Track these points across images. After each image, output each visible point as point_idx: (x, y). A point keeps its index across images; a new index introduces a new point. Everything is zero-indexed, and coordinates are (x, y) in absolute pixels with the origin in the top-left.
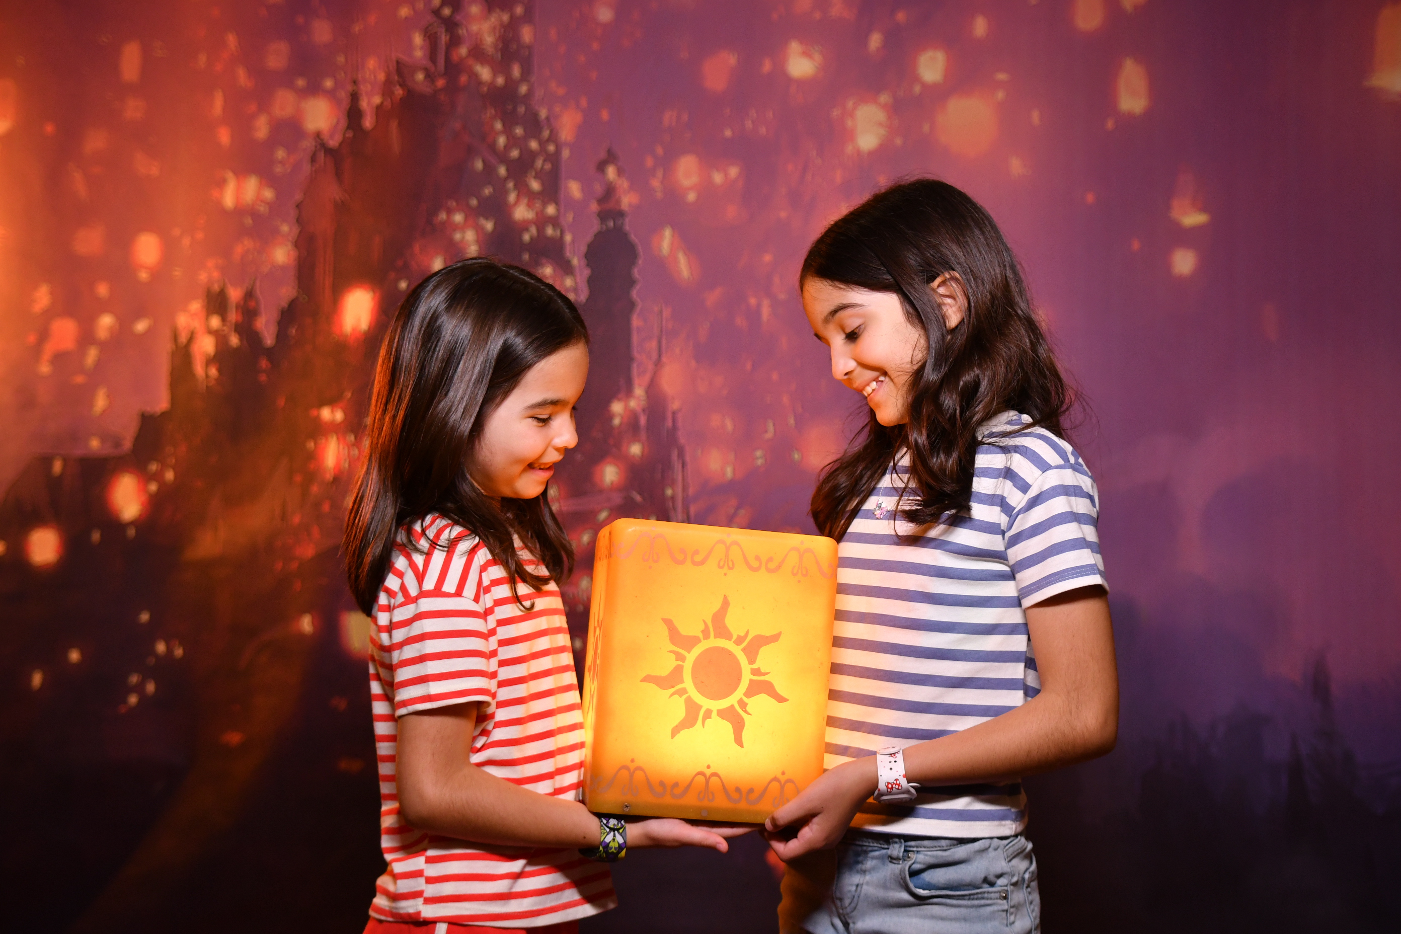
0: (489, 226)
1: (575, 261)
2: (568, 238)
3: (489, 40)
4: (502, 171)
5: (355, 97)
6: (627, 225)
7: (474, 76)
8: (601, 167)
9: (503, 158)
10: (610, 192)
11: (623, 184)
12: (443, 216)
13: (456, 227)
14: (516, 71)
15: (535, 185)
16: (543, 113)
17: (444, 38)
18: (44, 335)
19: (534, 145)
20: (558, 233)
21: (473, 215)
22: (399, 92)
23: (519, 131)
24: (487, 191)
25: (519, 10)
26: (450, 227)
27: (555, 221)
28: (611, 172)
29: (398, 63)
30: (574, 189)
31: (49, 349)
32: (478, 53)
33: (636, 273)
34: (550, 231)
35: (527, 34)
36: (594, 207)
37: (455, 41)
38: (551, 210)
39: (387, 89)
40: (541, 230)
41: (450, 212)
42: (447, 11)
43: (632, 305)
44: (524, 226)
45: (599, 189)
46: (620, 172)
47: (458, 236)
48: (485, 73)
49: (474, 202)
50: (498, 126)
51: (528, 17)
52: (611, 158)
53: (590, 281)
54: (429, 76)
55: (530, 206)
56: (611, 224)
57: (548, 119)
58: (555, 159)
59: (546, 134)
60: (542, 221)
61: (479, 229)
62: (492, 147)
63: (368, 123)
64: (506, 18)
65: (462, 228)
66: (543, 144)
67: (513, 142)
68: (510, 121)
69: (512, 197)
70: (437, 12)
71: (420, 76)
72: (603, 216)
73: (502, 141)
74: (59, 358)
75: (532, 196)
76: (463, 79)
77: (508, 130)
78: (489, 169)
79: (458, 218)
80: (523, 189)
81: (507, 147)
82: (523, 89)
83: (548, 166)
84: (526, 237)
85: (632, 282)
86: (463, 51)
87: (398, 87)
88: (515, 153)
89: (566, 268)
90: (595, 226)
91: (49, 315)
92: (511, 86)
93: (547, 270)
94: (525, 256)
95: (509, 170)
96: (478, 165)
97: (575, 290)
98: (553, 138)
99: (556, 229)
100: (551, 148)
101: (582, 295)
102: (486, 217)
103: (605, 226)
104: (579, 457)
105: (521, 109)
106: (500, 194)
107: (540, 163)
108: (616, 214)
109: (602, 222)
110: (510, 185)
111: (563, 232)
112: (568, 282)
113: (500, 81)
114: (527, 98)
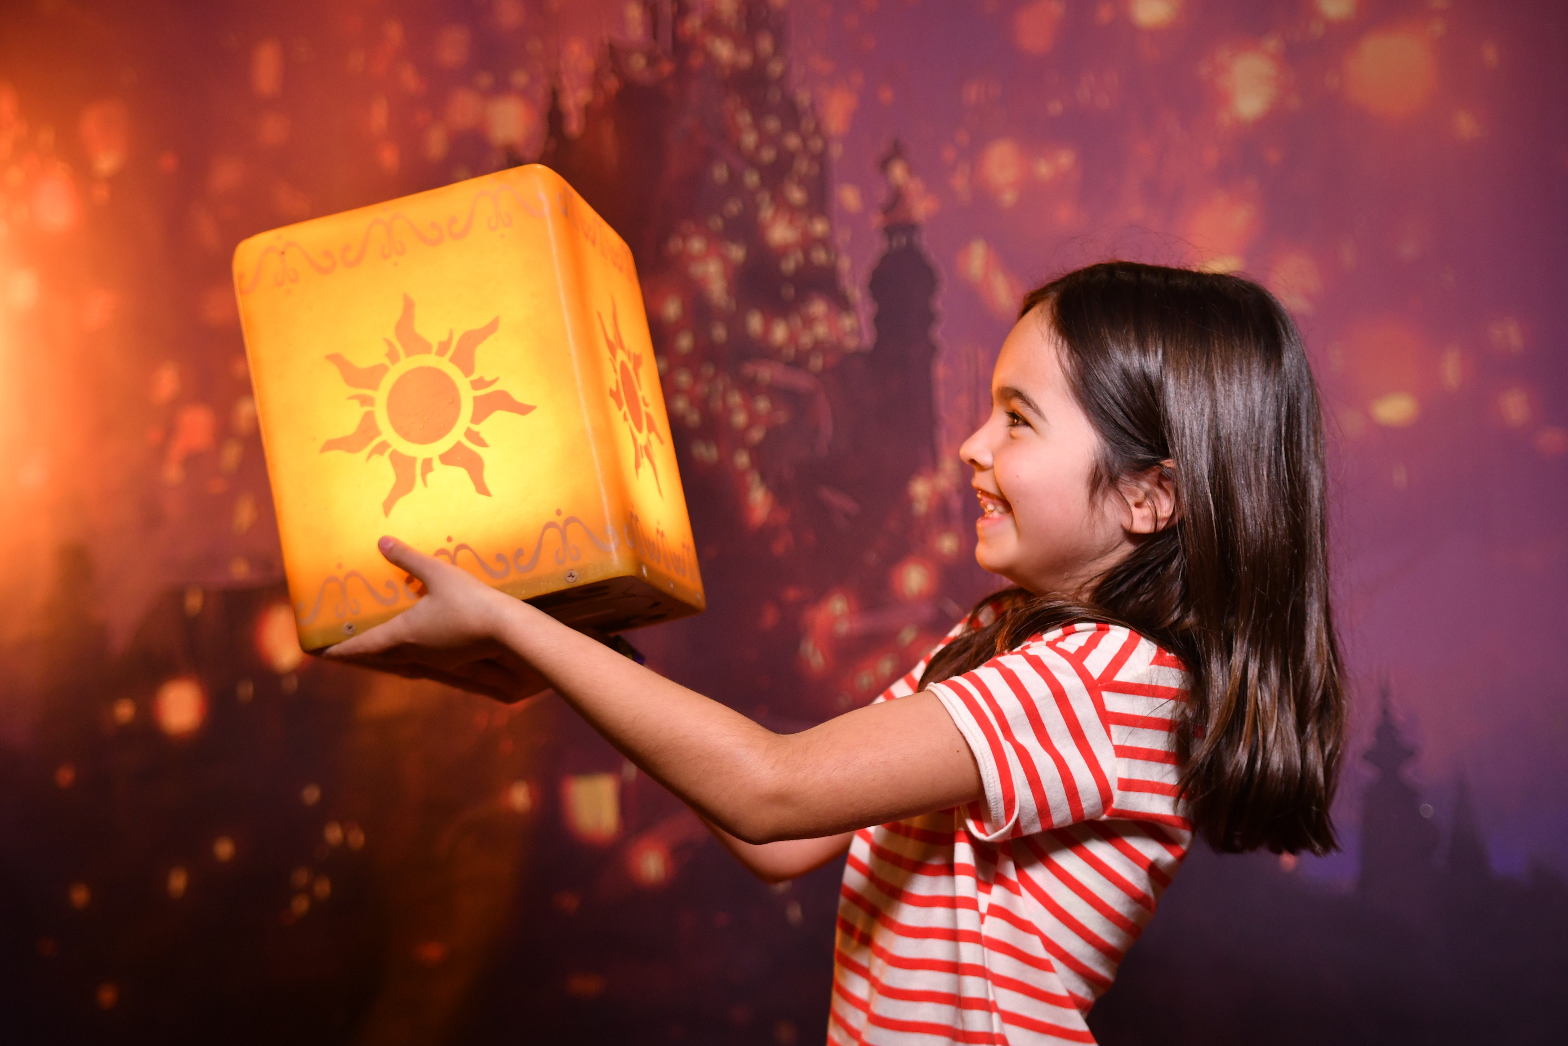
0: (737, 253)
1: (856, 293)
2: (845, 264)
3: (728, 6)
4: (752, 179)
5: (555, 96)
6: (925, 242)
7: (710, 58)
8: (884, 165)
9: (752, 161)
10: (897, 199)
11: (914, 187)
12: (675, 245)
13: (692, 258)
14: (765, 44)
15: (797, 195)
16: (803, 97)
17: (668, 8)
18: (170, 431)
19: (793, 141)
20: (833, 256)
21: (716, 240)
22: (612, 84)
23: (772, 124)
24: (734, 207)
26: (685, 258)
27: (825, 242)
28: (898, 172)
29: (611, 46)
30: (849, 197)
31: (178, 449)
32: (714, 25)
33: (939, 304)
34: (820, 256)
36: (877, 220)
37: (683, 10)
38: (819, 227)
39: (596, 81)
40: (807, 254)
41: (685, 238)
43: (932, 350)
44: (784, 251)
45: (882, 195)
46: (912, 170)
47: (698, 270)
48: (723, 50)
49: (716, 223)
50: (745, 118)
52: (897, 152)
53: (879, 321)
54: (652, 60)
55: (791, 222)
56: (904, 240)
57: (813, 105)
58: (821, 159)
59: (808, 124)
60: (808, 243)
61: (725, 260)
62: (737, 148)
63: (574, 126)
65: (701, 258)
66: (805, 140)
67: (765, 138)
68: (759, 111)
69: (767, 213)
71: (638, 63)
72: (890, 230)
73: (750, 140)
74: (192, 461)
75: (793, 211)
76: (696, 61)
77: (757, 124)
78: (735, 180)
79: (697, 245)
80: (780, 202)
81: (758, 148)
82: (776, 68)
83: (815, 170)
84: (790, 265)
85: (929, 318)
86: (693, 23)
87: (612, 77)
88: (768, 155)
89: (841, 303)
90: (877, 246)
91: (177, 404)
92: (759, 64)
93: (818, 308)
94: (789, 292)
95: (762, 178)
96: (720, 173)
97: (858, 333)
98: (818, 130)
99: (828, 252)
100: (817, 144)
101: (868, 339)
102: (734, 241)
103: (895, 244)
104: (872, 558)
105: (775, 96)
106: (752, 209)
107: (803, 166)
108: (909, 228)
109: (890, 239)
110: (765, 199)
111: (837, 256)
112: (847, 322)
113: (745, 59)
114: (782, 80)
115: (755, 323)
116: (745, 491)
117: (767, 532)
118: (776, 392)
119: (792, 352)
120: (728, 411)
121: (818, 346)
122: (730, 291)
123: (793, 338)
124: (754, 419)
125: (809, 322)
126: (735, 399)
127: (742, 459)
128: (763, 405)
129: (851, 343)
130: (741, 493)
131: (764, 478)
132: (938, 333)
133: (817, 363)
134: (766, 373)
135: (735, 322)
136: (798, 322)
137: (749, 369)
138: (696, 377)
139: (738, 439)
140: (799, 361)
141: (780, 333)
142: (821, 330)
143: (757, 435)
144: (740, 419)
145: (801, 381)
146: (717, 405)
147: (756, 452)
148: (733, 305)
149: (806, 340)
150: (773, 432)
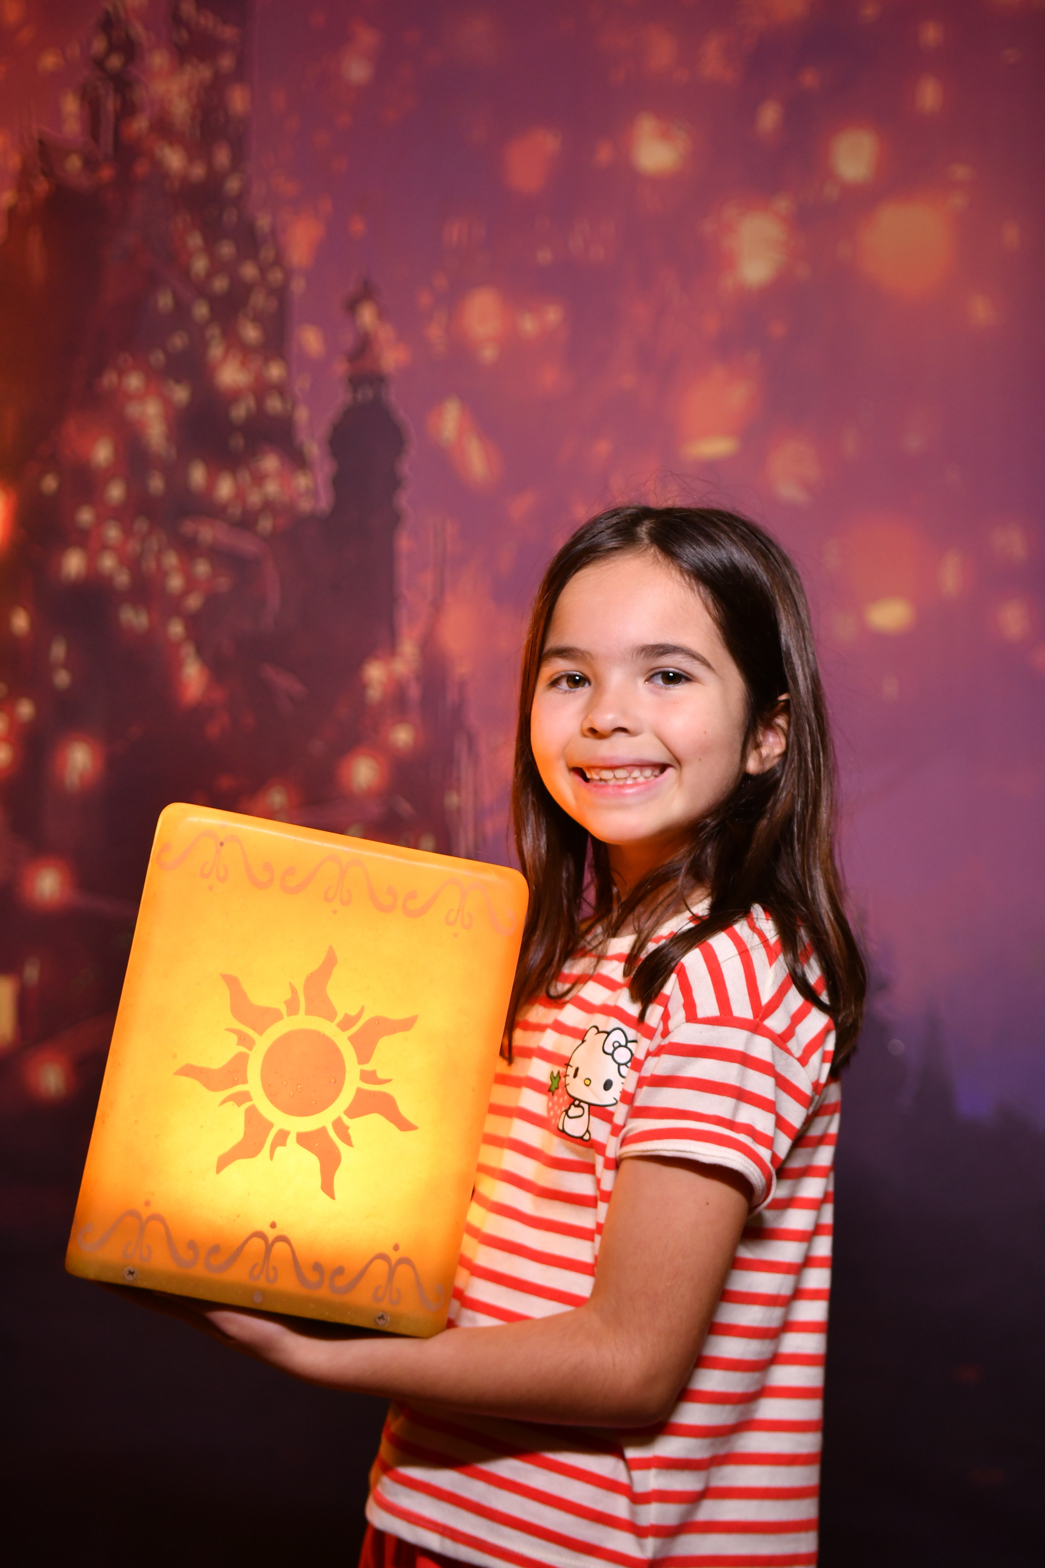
0: (181, 394)
1: (314, 449)
2: (302, 415)
3: (180, 108)
4: (201, 310)
6: (393, 396)
7: (158, 166)
8: (352, 306)
9: (202, 290)
10: (365, 345)
11: (385, 334)
12: (109, 379)
13: (129, 397)
14: (222, 157)
15: (251, 333)
16: (263, 222)
17: (110, 104)
19: (249, 271)
20: (289, 406)
21: (156, 377)
22: (42, 187)
23: (227, 250)
24: (178, 341)
25: (227, 62)
26: (122, 396)
27: (281, 389)
28: (367, 315)
29: (41, 143)
32: (163, 128)
33: (406, 468)
34: (274, 404)
35: (238, 100)
36: (341, 368)
37: (128, 110)
38: (275, 372)
39: (23, 181)
40: (260, 401)
41: (121, 373)
42: (115, 62)
43: (395, 519)
44: (234, 396)
45: (348, 340)
46: (382, 315)
47: (133, 410)
48: (174, 159)
49: (158, 358)
50: (195, 240)
51: (240, 74)
52: (366, 292)
53: (338, 482)
54: (90, 163)
55: (243, 364)
56: (370, 393)
57: (274, 232)
58: (281, 294)
59: (267, 254)
60: (262, 389)
61: (166, 401)
62: (186, 272)
64: (205, 73)
65: (140, 397)
66: (263, 271)
67: (217, 267)
68: (212, 238)
69: (216, 351)
70: (99, 63)
71: (74, 163)
72: (356, 381)
73: (200, 265)
75: (246, 351)
76: (141, 168)
77: (210, 247)
78: (181, 310)
79: (134, 382)
80: (232, 339)
81: (210, 275)
82: (233, 185)
83: (274, 305)
84: (240, 412)
85: (394, 483)
86: (140, 124)
87: (42, 178)
88: (220, 284)
89: (297, 460)
90: (340, 398)
92: (214, 180)
93: (270, 463)
94: (238, 442)
95: (212, 309)
96: (165, 301)
97: (314, 494)
98: (279, 261)
99: (284, 401)
100: (276, 276)
101: (324, 502)
102: (178, 381)
103: (360, 396)
104: (317, 746)
105: (230, 217)
106: (199, 346)
107: (259, 300)
108: (376, 379)
109: (355, 391)
110: (214, 332)
111: (294, 405)
112: (302, 481)
113: (198, 171)
114: (239, 200)
115: (198, 475)
116: (179, 665)
117: (201, 712)
118: (217, 555)
119: (236, 511)
120: (163, 574)
121: (268, 506)
122: (169, 437)
123: (240, 495)
124: (191, 584)
125: (259, 479)
126: (171, 560)
127: (176, 629)
128: (202, 568)
129: (305, 505)
130: (173, 667)
131: (200, 652)
132: (404, 500)
133: (266, 524)
134: (207, 533)
135: (175, 473)
136: (245, 476)
137: (188, 527)
138: (127, 532)
139: (173, 606)
140: (246, 522)
141: (225, 488)
142: (272, 488)
143: (194, 602)
144: (176, 583)
145: (247, 545)
146: (150, 565)
147: (193, 622)
148: (173, 452)
149: (255, 498)
150: (212, 600)
